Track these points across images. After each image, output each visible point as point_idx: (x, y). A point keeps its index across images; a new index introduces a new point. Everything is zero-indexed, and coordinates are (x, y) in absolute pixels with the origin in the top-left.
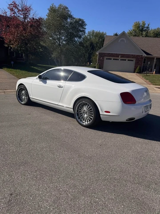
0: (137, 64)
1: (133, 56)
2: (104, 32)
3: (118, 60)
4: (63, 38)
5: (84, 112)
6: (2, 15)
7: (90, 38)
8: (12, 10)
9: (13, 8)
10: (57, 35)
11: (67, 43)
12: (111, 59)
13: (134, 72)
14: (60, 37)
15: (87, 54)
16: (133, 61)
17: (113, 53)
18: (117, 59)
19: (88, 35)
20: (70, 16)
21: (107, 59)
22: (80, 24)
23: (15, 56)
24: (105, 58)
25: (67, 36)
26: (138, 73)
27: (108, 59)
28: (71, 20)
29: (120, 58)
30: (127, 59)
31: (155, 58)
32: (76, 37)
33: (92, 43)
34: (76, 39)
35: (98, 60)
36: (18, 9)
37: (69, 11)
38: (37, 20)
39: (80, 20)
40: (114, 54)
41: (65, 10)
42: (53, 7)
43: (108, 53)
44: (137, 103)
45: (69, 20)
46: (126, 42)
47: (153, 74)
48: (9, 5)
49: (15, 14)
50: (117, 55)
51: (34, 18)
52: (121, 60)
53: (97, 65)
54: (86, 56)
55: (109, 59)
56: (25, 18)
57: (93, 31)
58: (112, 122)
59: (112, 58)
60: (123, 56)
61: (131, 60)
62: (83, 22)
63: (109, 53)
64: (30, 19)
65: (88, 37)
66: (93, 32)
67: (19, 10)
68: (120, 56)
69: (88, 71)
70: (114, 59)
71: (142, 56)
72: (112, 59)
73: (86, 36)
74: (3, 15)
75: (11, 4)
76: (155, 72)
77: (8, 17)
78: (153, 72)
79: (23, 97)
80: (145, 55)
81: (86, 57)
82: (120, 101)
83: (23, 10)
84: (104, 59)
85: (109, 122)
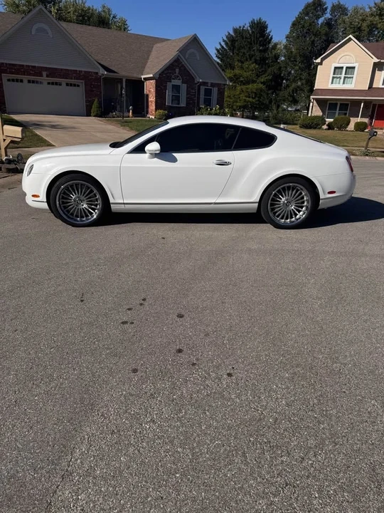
0: (90, 94)
1: (78, 75)
3: (41, 83)
12: (22, 81)
13: (88, 114)
16: (78, 86)
17: (25, 64)
21: (9, 80)
24: (4, 77)
26: (99, 117)
27: (13, 80)
29: (44, 78)
30: (64, 81)
31: (124, 80)
43: (10, 64)
46: (51, 35)
47: (129, 117)
50: (37, 71)
52: (49, 83)
55: (17, 81)
59: (25, 78)
60: (53, 72)
61: (75, 85)
63: (15, 65)
68: (44, 74)
70: (29, 82)
71: (97, 73)
72: (25, 81)
76: (133, 113)
78: (129, 112)
80: (102, 72)
84: (1, 80)
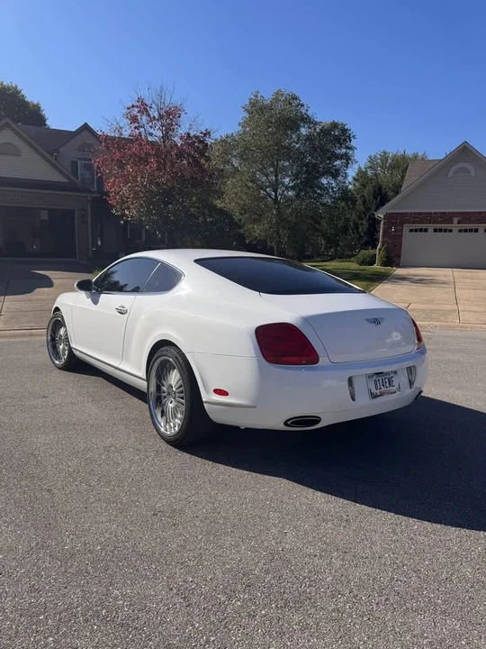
2: (420, 155)
3: (451, 231)
4: (287, 180)
5: (169, 394)
6: (109, 134)
7: (376, 174)
8: (134, 119)
9: (139, 114)
10: (267, 176)
11: (298, 196)
12: (426, 230)
14: (277, 180)
15: (364, 222)
17: (433, 211)
18: (445, 231)
19: (370, 167)
20: (306, 120)
21: (411, 231)
22: (337, 137)
23: (144, 238)
24: (406, 228)
25: (296, 176)
27: (416, 230)
28: (310, 128)
29: (455, 226)
30: (482, 227)
32: (323, 175)
33: (380, 188)
34: (324, 181)
35: (383, 237)
36: (149, 115)
37: (302, 105)
38: (196, 137)
39: (335, 125)
40: (435, 213)
41: (290, 104)
42: (257, 101)
43: (415, 213)
44: (323, 361)
45: (304, 131)
46: (473, 174)
48: (128, 109)
49: (141, 130)
50: (447, 218)
51: (189, 134)
52: (460, 231)
53: (380, 250)
54: (360, 227)
55: (421, 230)
56: (166, 137)
57: (385, 153)
58: (247, 430)
59: (431, 227)
60: (466, 217)
62: (344, 131)
63: (420, 214)
64: (181, 138)
65: (370, 172)
66: (385, 156)
67: (152, 119)
68: (456, 220)
69: (196, 261)
70: (435, 230)
72: (431, 230)
73: (363, 169)
74: (113, 135)
75: (133, 106)
77: (125, 139)
79: (61, 347)
81: (360, 230)
82: (254, 356)
83: (161, 117)
84: (402, 231)
85: (238, 428)
